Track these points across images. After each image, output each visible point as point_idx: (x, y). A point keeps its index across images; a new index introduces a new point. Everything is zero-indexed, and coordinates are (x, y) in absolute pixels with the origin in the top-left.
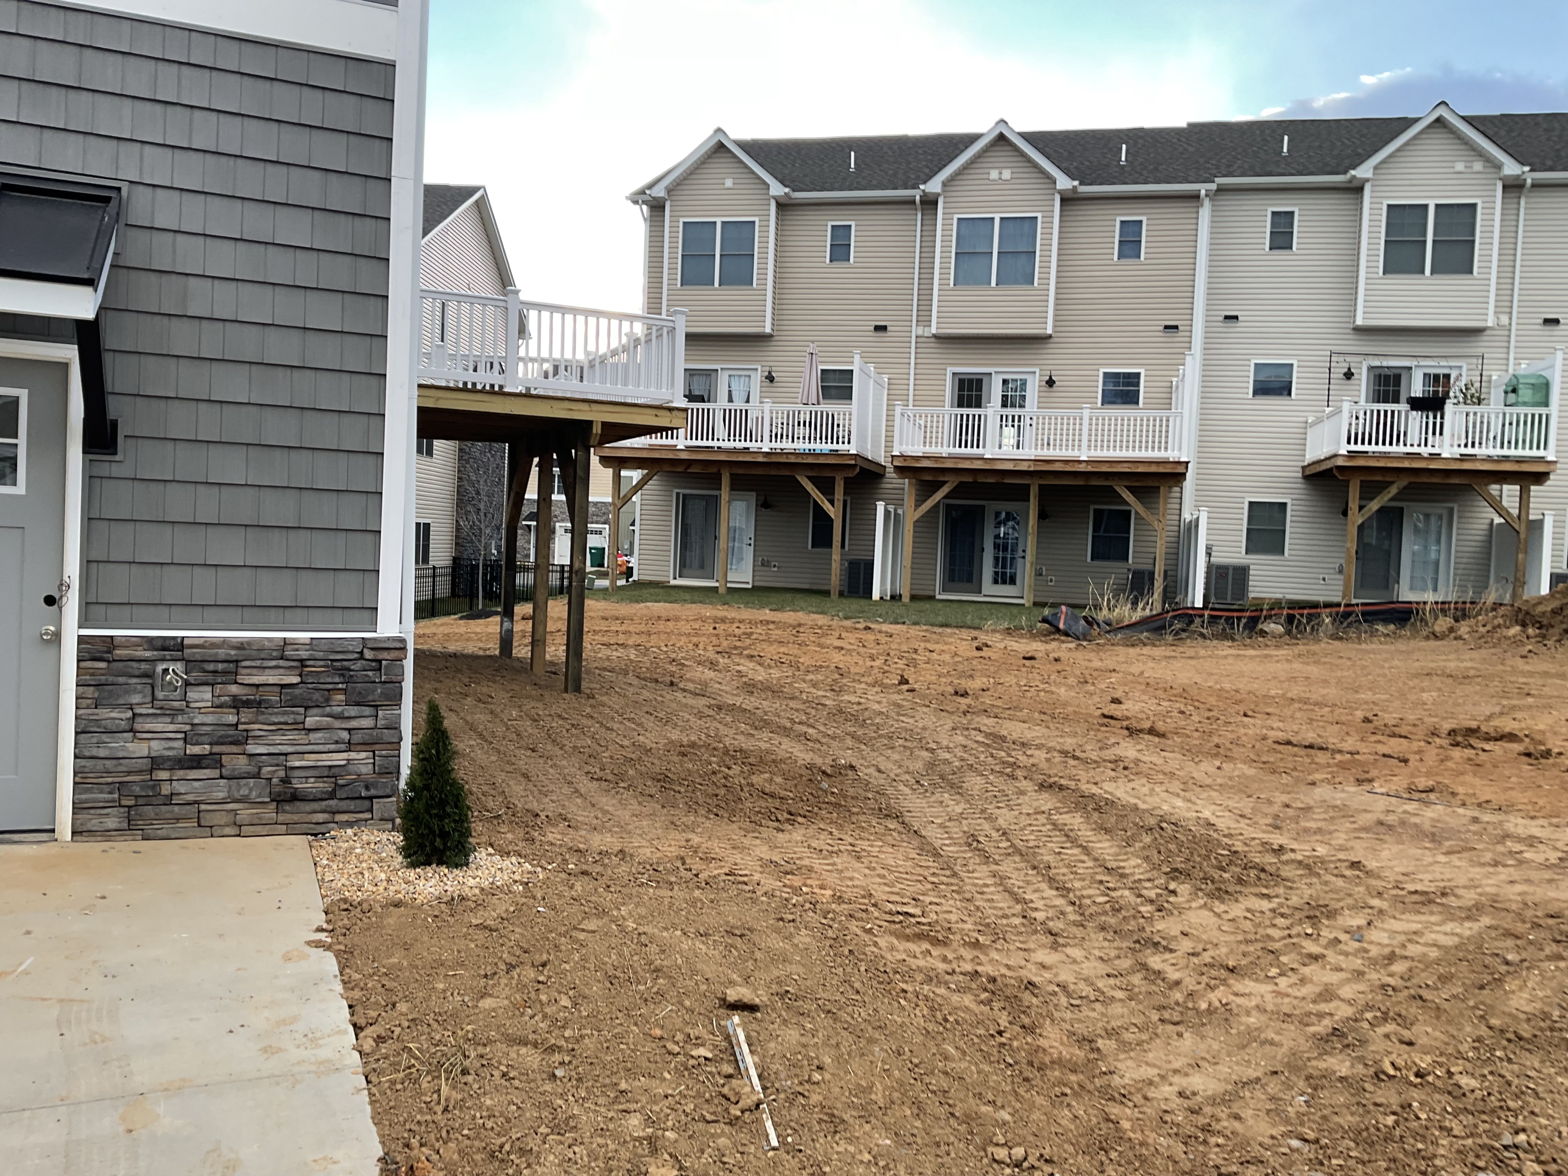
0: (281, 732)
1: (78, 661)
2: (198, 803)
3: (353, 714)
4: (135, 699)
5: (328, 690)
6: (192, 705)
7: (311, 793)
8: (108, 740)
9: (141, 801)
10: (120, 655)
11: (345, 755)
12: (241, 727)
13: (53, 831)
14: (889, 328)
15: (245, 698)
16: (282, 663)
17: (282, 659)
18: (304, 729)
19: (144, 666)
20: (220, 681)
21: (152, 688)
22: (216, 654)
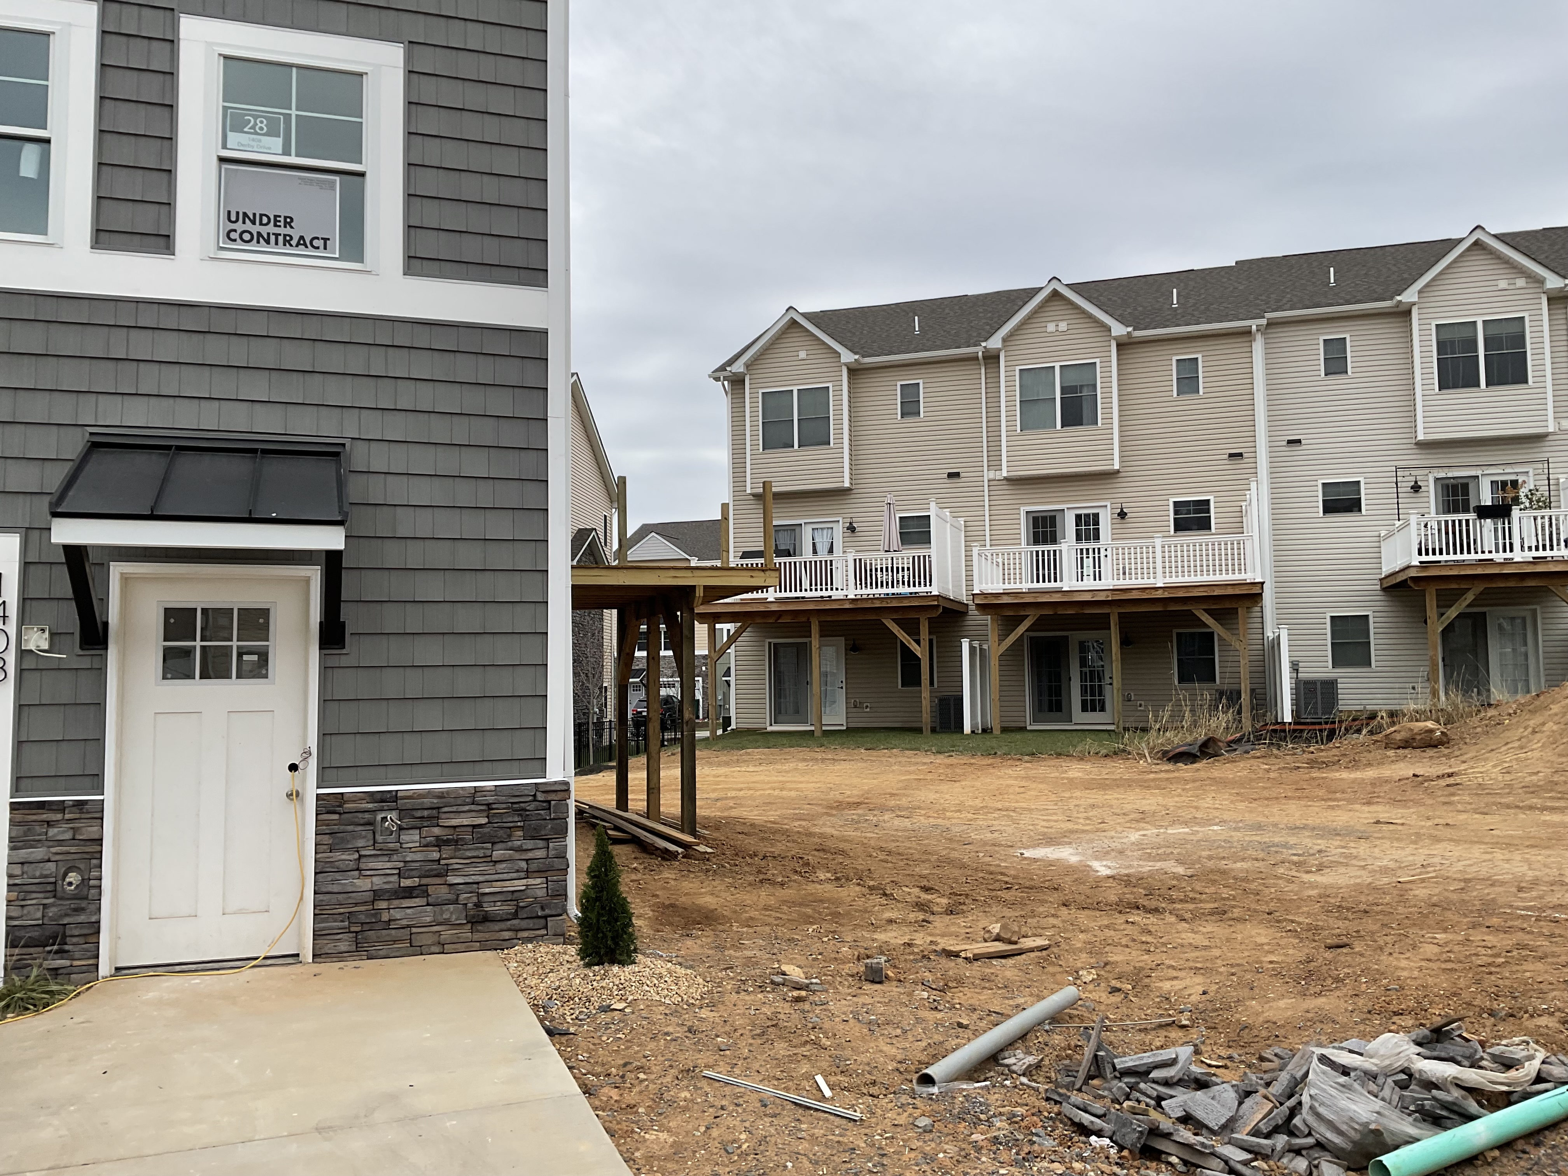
0: (474, 865)
1: (317, 815)
2: (410, 926)
3: (529, 847)
4: (361, 843)
5: (510, 828)
6: (404, 846)
7: (499, 914)
8: (341, 878)
9: (366, 927)
10: (349, 808)
11: (524, 882)
12: (442, 862)
13: (299, 954)
14: (962, 475)
15: (445, 838)
16: (473, 807)
17: (473, 804)
18: (492, 861)
19: (367, 816)
20: (425, 825)
21: (374, 833)
22: (423, 803)
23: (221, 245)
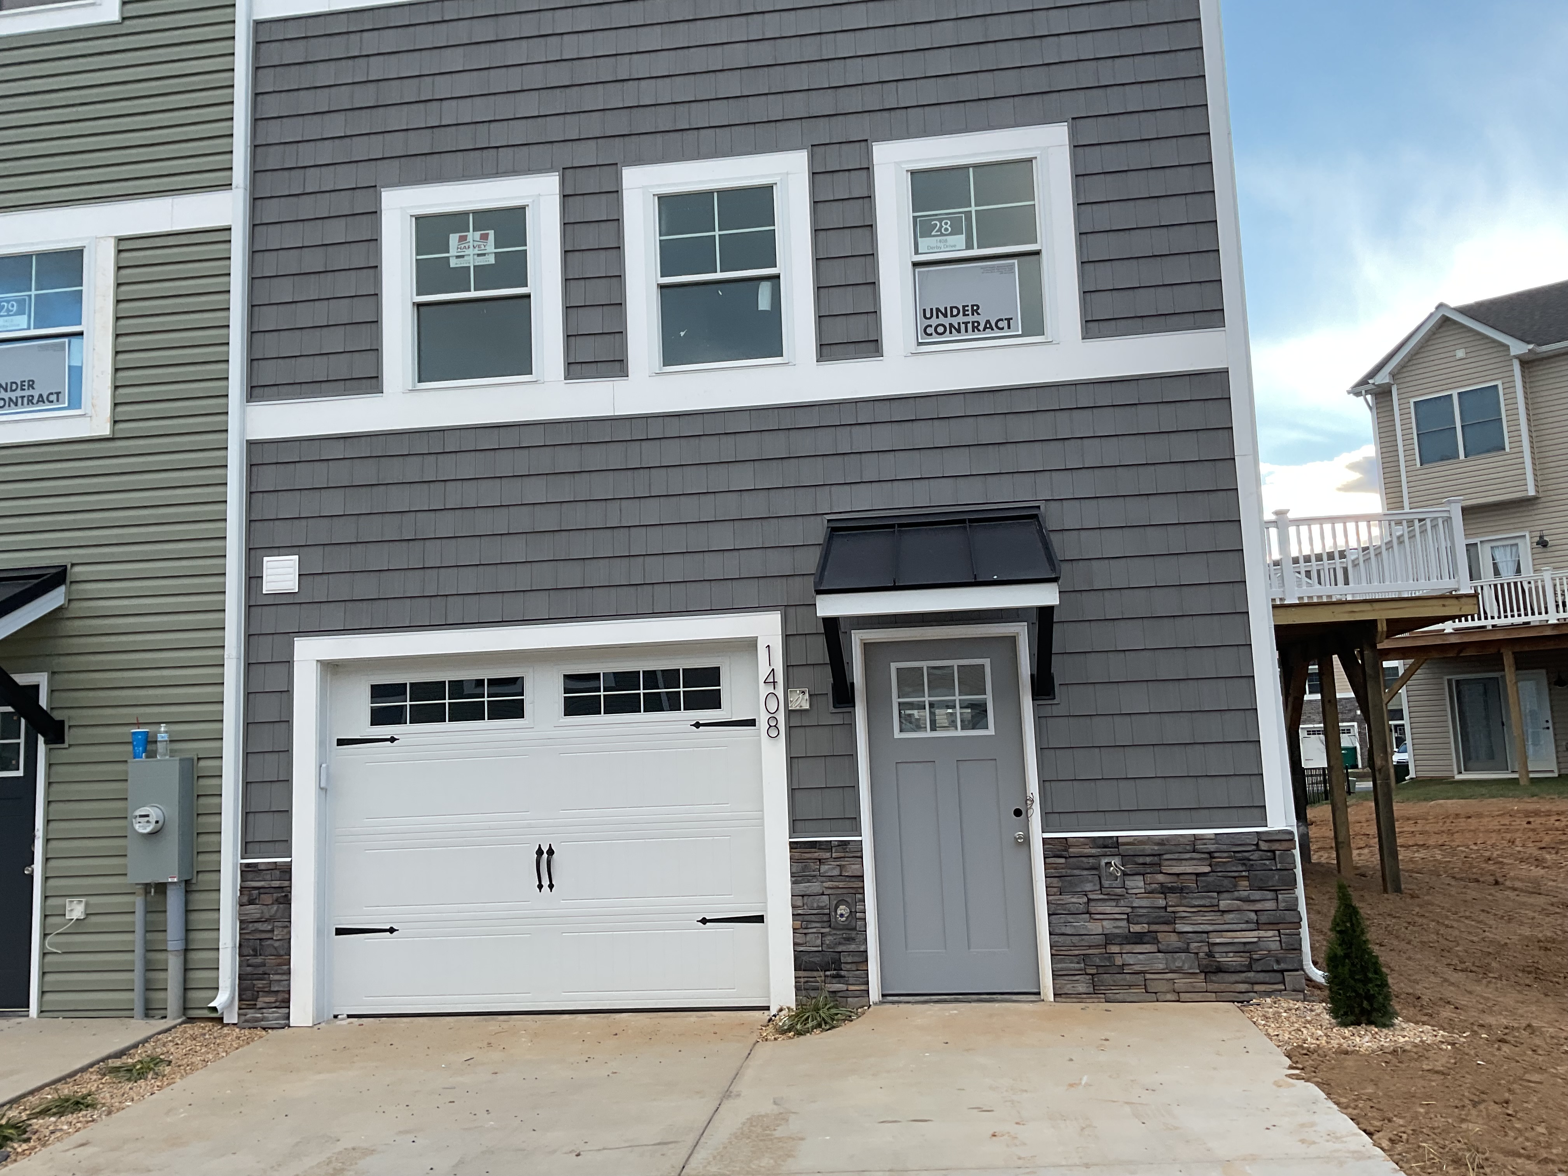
0: (1201, 913)
1: (1045, 858)
2: (1144, 972)
3: (1258, 898)
5: (1235, 877)
6: (1130, 891)
7: (1232, 966)
8: (1072, 920)
9: (1101, 970)
10: (1074, 853)
11: (1255, 933)
12: (1169, 909)
13: (1039, 994)
15: (1170, 885)
16: (1195, 855)
17: (1194, 852)
18: (1219, 911)
19: (1091, 860)
20: (1149, 871)
21: (1100, 878)
22: (1144, 850)
23: (920, 341)
